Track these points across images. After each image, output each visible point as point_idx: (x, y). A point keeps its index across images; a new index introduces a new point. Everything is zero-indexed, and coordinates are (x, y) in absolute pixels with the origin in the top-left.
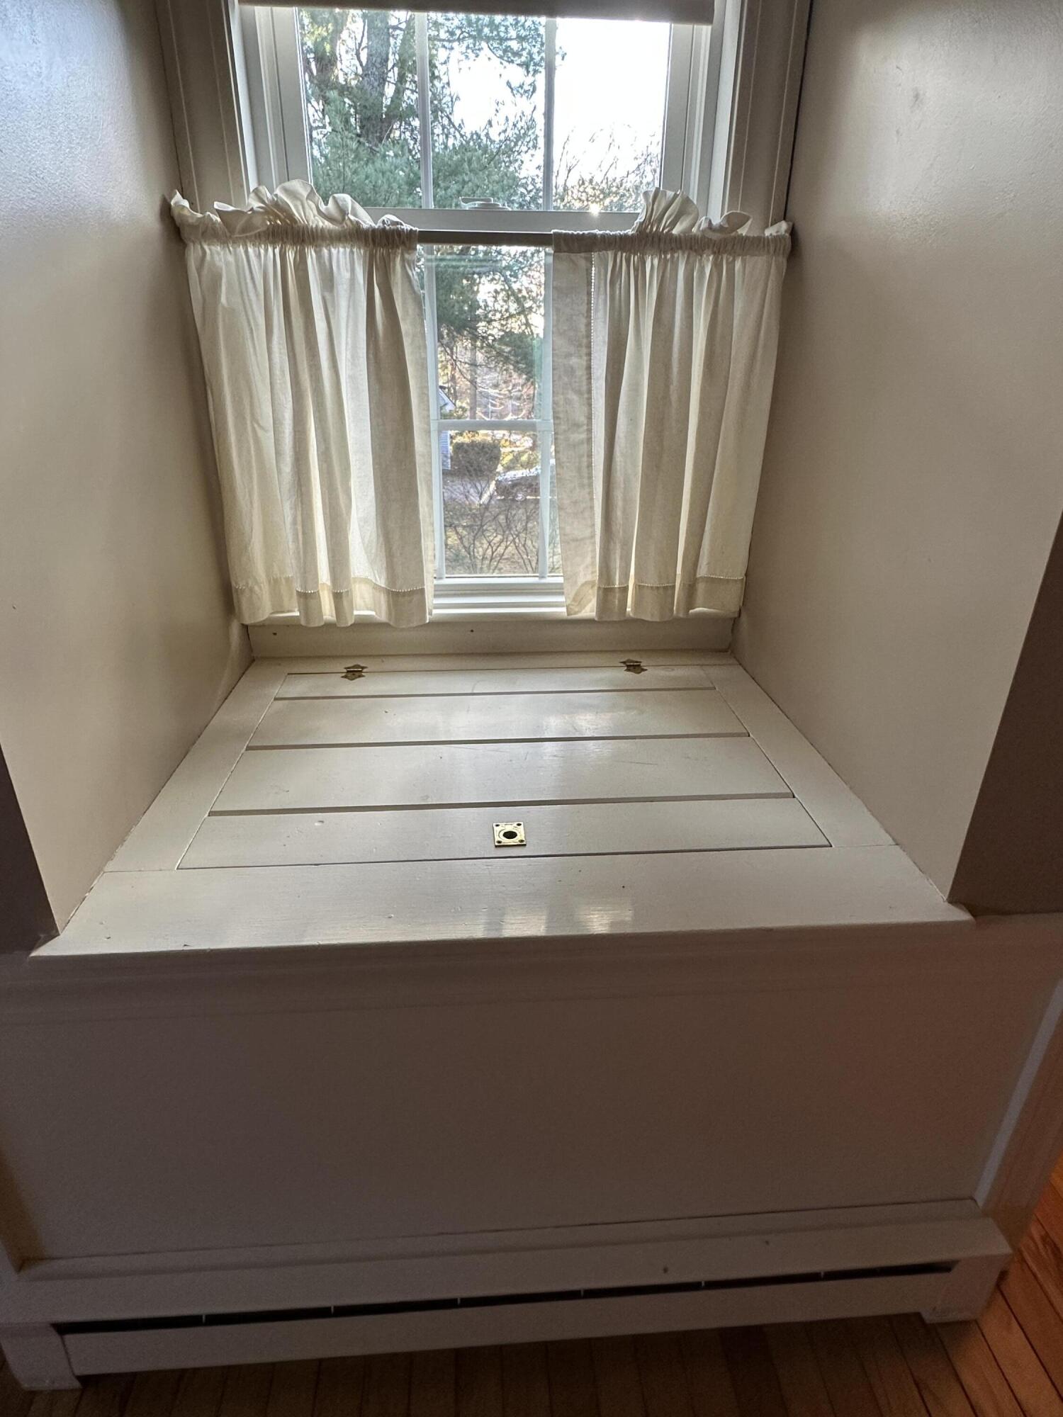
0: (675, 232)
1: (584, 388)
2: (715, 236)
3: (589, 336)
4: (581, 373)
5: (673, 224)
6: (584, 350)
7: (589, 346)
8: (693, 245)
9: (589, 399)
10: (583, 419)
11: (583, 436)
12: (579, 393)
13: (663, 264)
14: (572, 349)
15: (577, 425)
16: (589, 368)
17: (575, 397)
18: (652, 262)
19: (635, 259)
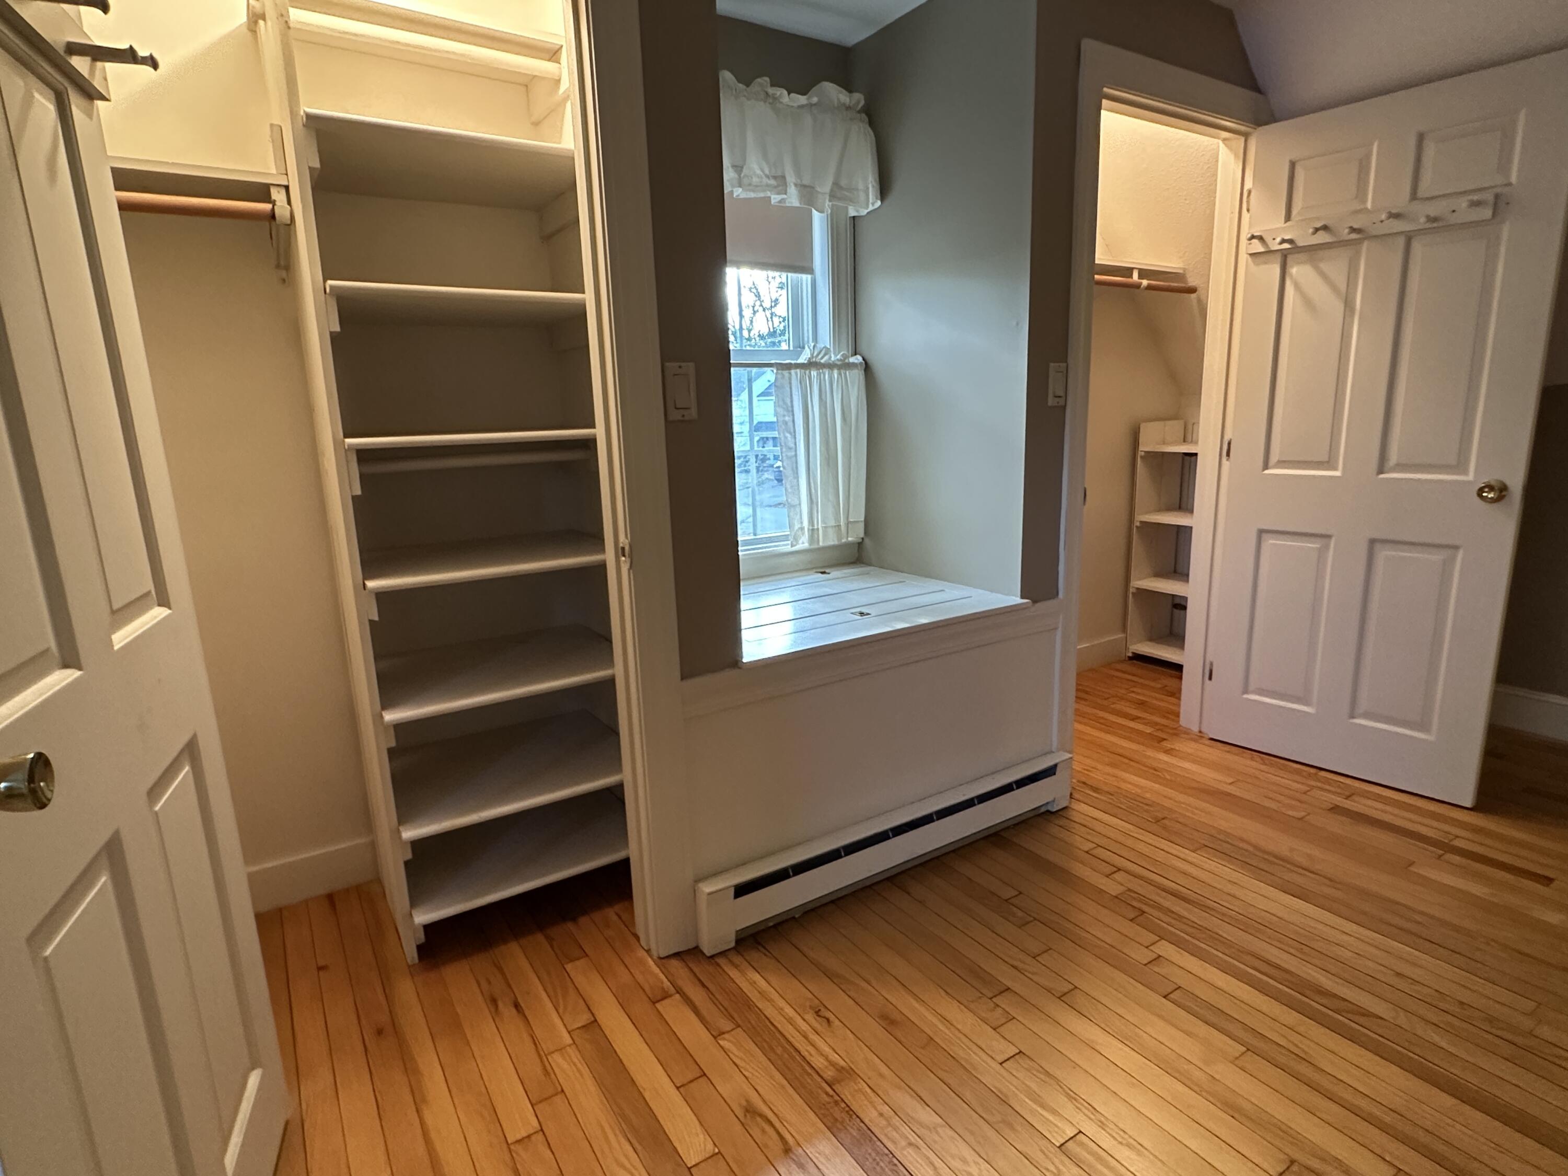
0: (822, 361)
1: (792, 431)
2: (839, 363)
3: (792, 406)
4: (790, 424)
5: (822, 358)
6: (791, 413)
7: (793, 411)
8: (830, 366)
9: (795, 435)
10: (792, 445)
11: (793, 453)
12: (790, 433)
13: (819, 374)
14: (786, 413)
15: (790, 449)
16: (793, 421)
17: (788, 435)
18: (814, 373)
19: (807, 372)
